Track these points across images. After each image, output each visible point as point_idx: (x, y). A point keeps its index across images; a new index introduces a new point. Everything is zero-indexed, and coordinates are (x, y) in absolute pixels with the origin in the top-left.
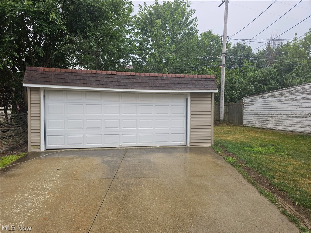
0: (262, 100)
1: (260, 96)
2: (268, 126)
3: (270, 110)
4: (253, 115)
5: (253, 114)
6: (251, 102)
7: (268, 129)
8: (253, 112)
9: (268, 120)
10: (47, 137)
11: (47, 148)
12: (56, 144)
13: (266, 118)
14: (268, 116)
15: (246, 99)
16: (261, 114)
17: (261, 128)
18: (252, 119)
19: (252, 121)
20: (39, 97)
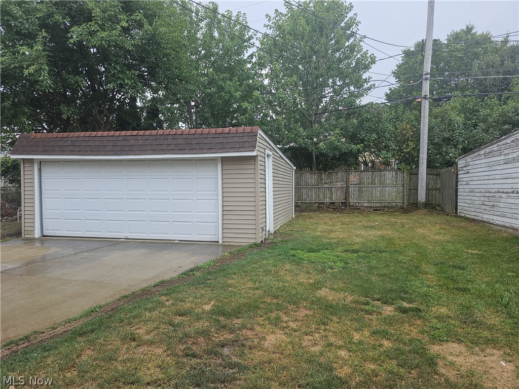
0: (478, 162)
1: (476, 154)
2: (485, 216)
3: (486, 182)
4: (468, 194)
5: (468, 190)
6: (465, 166)
7: (484, 222)
8: (468, 187)
9: (485, 203)
10: (44, 220)
11: (44, 235)
12: (53, 230)
13: (483, 199)
14: (484, 196)
15: (461, 162)
16: (476, 190)
17: (476, 220)
18: (468, 202)
19: (466, 205)
20: (33, 171)
